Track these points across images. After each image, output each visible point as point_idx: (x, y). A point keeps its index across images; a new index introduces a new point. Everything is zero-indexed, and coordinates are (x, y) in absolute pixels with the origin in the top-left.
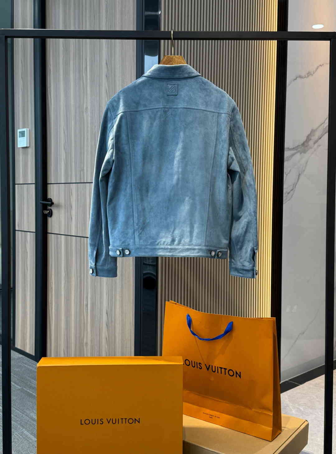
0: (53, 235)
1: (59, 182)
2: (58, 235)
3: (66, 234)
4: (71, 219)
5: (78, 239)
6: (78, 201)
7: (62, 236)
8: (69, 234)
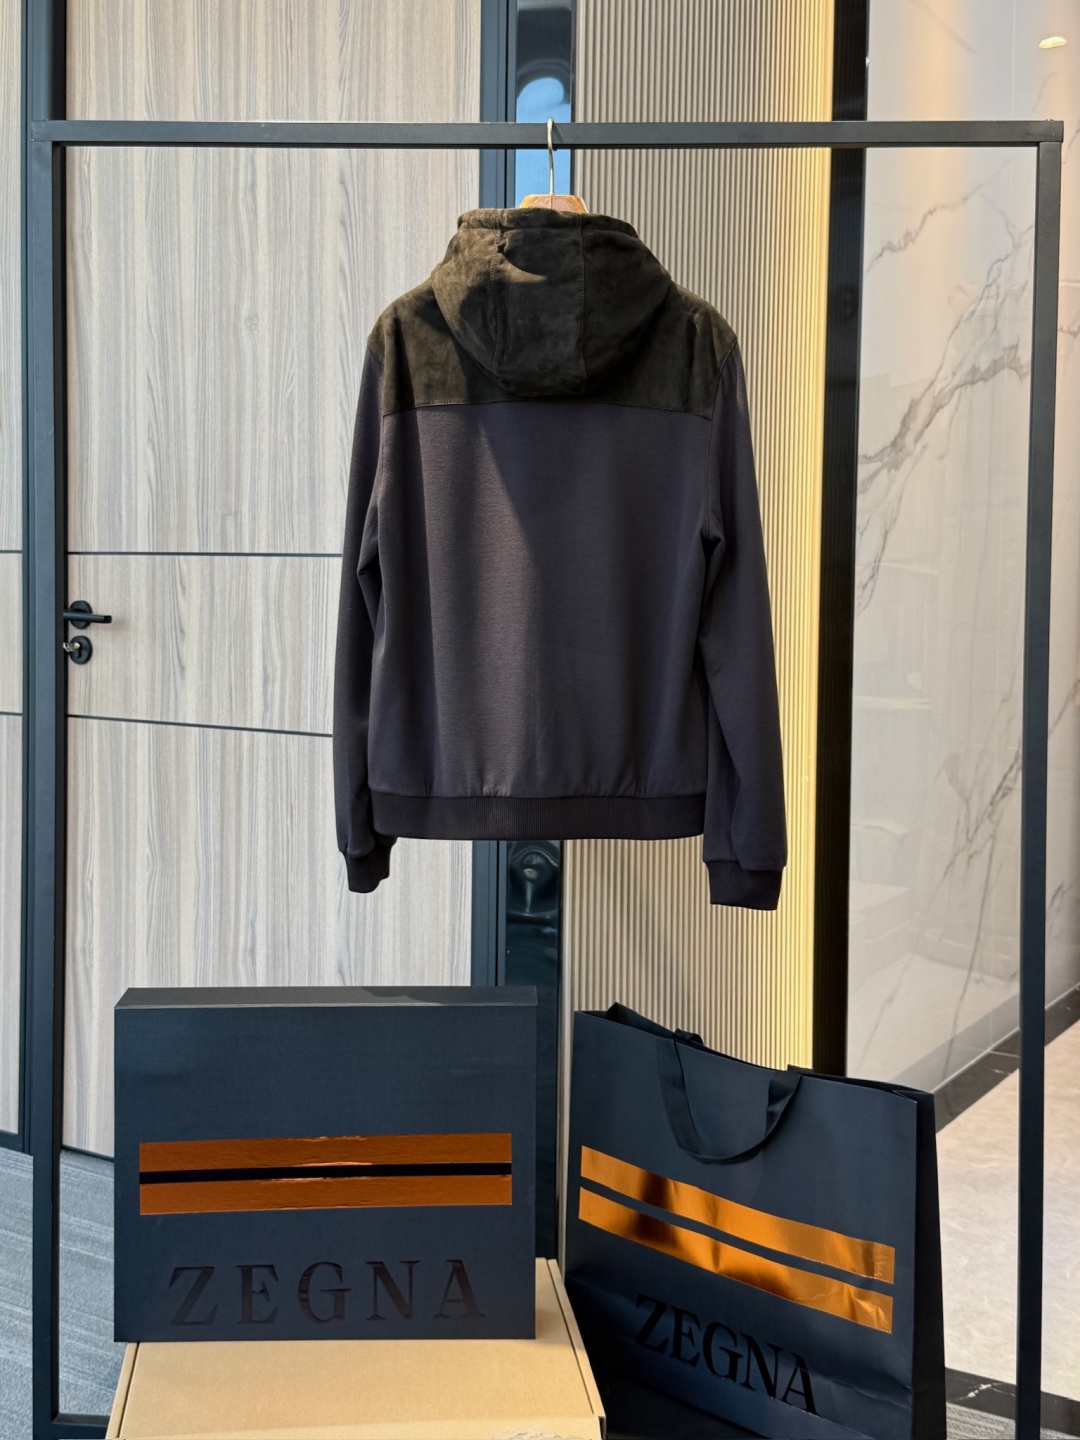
0: (96, 721)
1: (124, 550)
2: (117, 723)
3: (159, 720)
4: (177, 669)
5: (211, 739)
6: (211, 613)
7: (139, 724)
8: (171, 720)
